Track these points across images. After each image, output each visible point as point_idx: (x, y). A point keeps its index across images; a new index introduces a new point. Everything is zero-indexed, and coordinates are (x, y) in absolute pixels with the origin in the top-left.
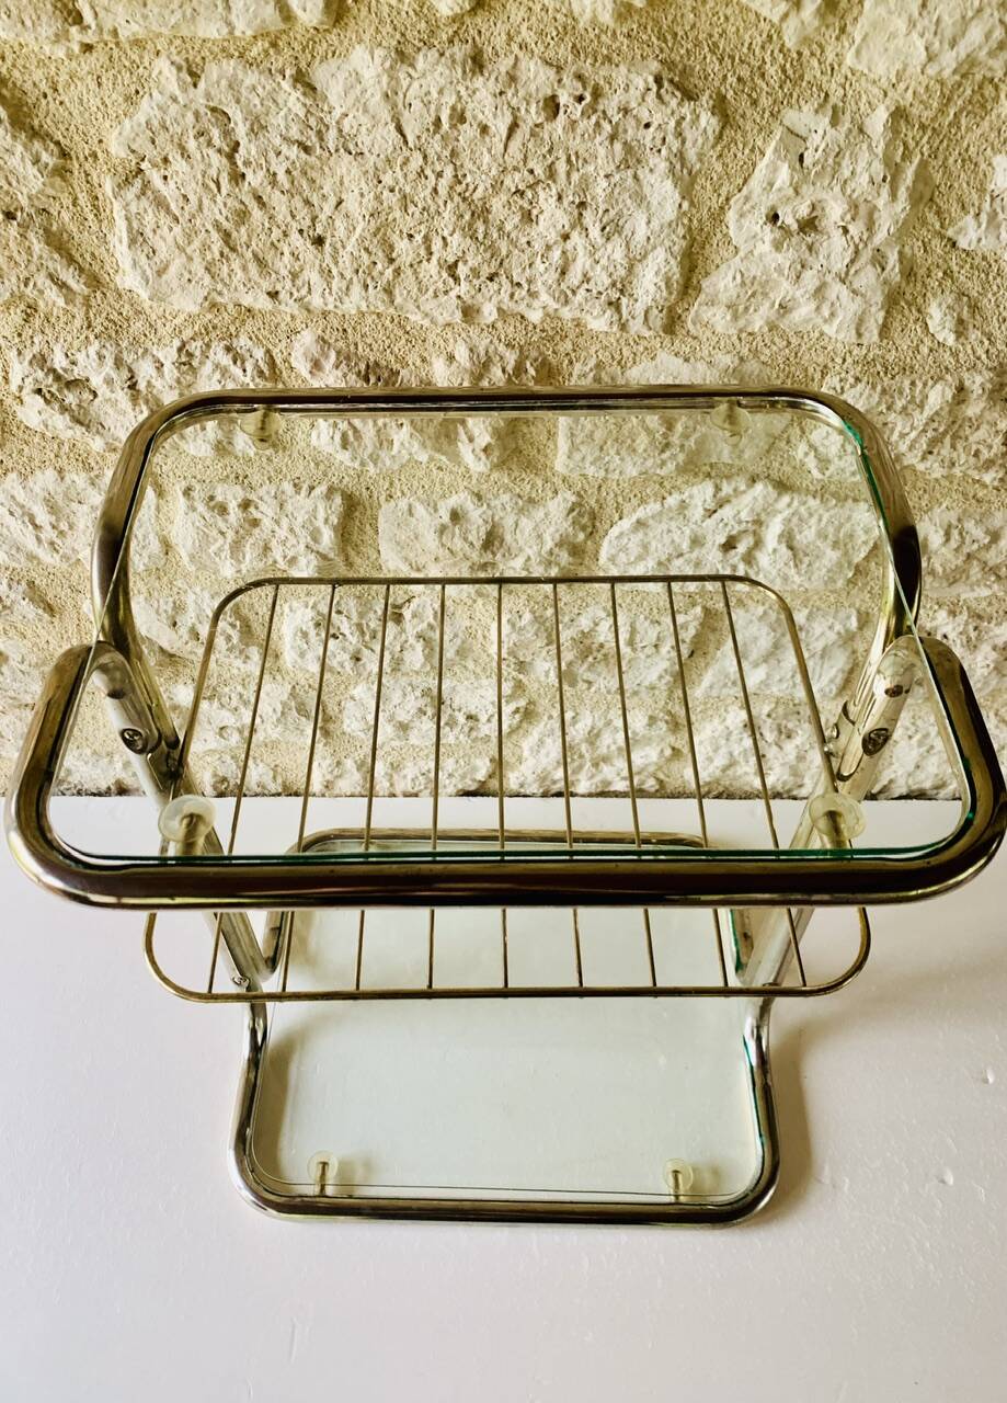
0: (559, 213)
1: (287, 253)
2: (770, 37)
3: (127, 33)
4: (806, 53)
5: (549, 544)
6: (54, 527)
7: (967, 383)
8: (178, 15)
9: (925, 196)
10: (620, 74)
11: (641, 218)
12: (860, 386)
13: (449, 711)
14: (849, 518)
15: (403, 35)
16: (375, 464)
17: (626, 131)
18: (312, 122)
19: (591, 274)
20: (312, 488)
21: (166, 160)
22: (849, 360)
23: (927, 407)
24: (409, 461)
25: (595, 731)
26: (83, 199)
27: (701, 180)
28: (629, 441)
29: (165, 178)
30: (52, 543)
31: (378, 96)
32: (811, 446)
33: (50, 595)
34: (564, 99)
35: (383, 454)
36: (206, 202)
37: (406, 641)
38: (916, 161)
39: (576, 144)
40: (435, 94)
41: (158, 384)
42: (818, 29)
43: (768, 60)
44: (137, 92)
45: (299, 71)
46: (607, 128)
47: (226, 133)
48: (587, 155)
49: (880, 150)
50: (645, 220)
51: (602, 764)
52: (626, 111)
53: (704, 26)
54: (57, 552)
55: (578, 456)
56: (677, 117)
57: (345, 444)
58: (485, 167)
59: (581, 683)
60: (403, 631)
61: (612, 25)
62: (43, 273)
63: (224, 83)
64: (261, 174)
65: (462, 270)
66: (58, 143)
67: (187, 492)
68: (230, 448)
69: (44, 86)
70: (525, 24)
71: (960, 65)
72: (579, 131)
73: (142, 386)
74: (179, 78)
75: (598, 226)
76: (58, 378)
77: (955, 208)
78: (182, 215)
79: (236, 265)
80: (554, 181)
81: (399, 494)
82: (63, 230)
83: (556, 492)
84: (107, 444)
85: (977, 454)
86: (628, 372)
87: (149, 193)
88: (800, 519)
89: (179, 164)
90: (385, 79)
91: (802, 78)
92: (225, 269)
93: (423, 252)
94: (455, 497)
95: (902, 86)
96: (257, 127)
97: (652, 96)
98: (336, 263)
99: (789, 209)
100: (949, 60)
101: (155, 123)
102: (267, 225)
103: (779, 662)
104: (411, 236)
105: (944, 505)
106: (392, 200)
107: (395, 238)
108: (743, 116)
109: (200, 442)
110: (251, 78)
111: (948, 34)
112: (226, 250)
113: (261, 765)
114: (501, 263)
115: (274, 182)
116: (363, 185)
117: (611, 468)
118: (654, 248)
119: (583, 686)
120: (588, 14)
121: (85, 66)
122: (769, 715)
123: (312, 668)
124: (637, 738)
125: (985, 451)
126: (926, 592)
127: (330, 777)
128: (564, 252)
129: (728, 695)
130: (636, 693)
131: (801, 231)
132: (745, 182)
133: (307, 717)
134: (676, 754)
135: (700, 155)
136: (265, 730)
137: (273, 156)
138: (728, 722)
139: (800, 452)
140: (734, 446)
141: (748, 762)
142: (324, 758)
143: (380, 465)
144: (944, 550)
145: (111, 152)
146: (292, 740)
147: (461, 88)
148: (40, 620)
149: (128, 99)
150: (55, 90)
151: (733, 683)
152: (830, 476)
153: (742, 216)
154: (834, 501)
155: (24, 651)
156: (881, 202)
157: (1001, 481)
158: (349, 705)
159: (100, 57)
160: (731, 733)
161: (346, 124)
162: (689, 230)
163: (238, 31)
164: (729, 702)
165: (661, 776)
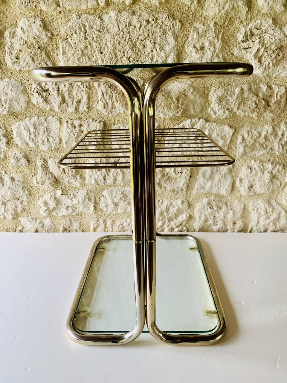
0: (151, 45)
1: (95, 56)
2: (189, 9)
3: (68, 8)
4: (196, 12)
6: (34, 134)
7: (243, 87)
8: (78, 4)
9: (224, 42)
10: (161, 15)
11: (167, 46)
12: (220, 89)
13: (129, 200)
14: (224, 129)
15: (120, 8)
16: (111, 113)
17: (163, 27)
18: (102, 27)
19: (158, 60)
20: (96, 121)
21: (72, 35)
22: (216, 82)
23: (235, 94)
24: (119, 113)
25: (168, 207)
26: (54, 45)
27: (179, 38)
28: (169, 106)
29: (72, 39)
30: (33, 139)
31: (115, 20)
32: (211, 108)
33: (30, 157)
34: (150, 20)
35: (113, 111)
36: (79, 44)
37: (117, 172)
38: (221, 33)
39: (153, 29)
40: (125, 19)
41: (64, 90)
42: (197, 7)
43: (189, 13)
44: (68, 21)
45: (100, 16)
46: (159, 26)
47: (85, 29)
48: (155, 32)
49: (213, 31)
50: (168, 46)
51: (171, 221)
52: (162, 22)
53: (176, 7)
54: (34, 142)
56: (172, 23)
57: (104, 107)
58: (135, 34)
59: (163, 187)
61: (159, 6)
62: (44, 61)
63: (85, 18)
64: (91, 37)
65: (131, 59)
66: (51, 32)
67: (67, 122)
68: (78, 110)
69: (51, 21)
70: (142, 6)
71: (225, 12)
72: (154, 26)
73: (60, 91)
74: (77, 17)
75: (159, 48)
76: (42, 88)
77: (231, 46)
78: (74, 47)
79: (84, 59)
80: (149, 38)
81: (117, 123)
82: (49, 52)
84: (50, 108)
85: (250, 108)
86: (168, 87)
87: (68, 43)
88: (212, 130)
89: (75, 35)
90: (116, 16)
91: (196, 17)
92: (82, 60)
93: (123, 55)
95: (216, 18)
96: (91, 28)
97: (167, 18)
98: (105, 58)
99: (197, 45)
100: (223, 11)
101: (71, 26)
102: (91, 49)
103: (214, 179)
104: (120, 51)
105: (246, 126)
106: (116, 42)
107: (117, 52)
108: (186, 24)
109: (72, 107)
110: (90, 17)
111: (222, 6)
112: (82, 55)
113: (77, 222)
114: (139, 58)
115: (93, 39)
116: (111, 40)
117: (166, 114)
118: (171, 53)
119: (163, 189)
120: (154, 4)
121: (59, 16)
122: (214, 200)
123: (93, 182)
124: (180, 210)
125: (251, 107)
126: (247, 154)
127: (95, 226)
128: (152, 55)
129: (202, 192)
130: (178, 192)
131: (201, 50)
132: (188, 38)
133: (91, 202)
134: (191, 217)
135: (178, 32)
136: (79, 207)
137: (93, 33)
138: (203, 202)
139: (209, 110)
140: (194, 108)
141: (210, 218)
142: (94, 219)
143: (112, 114)
144: (248, 138)
145: (62, 33)
146: (86, 212)
147: (131, 18)
148: (26, 165)
149: (66, 22)
150: (53, 22)
151: (203, 187)
152: (217, 117)
153: (188, 46)
154: (219, 124)
155: (20, 178)
156: (216, 42)
157: (258, 117)
158: (102, 198)
159: (62, 14)
160: (204, 207)
161: (108, 26)
162: (178, 49)
163: (89, 7)
164: (203, 196)
165: (188, 226)
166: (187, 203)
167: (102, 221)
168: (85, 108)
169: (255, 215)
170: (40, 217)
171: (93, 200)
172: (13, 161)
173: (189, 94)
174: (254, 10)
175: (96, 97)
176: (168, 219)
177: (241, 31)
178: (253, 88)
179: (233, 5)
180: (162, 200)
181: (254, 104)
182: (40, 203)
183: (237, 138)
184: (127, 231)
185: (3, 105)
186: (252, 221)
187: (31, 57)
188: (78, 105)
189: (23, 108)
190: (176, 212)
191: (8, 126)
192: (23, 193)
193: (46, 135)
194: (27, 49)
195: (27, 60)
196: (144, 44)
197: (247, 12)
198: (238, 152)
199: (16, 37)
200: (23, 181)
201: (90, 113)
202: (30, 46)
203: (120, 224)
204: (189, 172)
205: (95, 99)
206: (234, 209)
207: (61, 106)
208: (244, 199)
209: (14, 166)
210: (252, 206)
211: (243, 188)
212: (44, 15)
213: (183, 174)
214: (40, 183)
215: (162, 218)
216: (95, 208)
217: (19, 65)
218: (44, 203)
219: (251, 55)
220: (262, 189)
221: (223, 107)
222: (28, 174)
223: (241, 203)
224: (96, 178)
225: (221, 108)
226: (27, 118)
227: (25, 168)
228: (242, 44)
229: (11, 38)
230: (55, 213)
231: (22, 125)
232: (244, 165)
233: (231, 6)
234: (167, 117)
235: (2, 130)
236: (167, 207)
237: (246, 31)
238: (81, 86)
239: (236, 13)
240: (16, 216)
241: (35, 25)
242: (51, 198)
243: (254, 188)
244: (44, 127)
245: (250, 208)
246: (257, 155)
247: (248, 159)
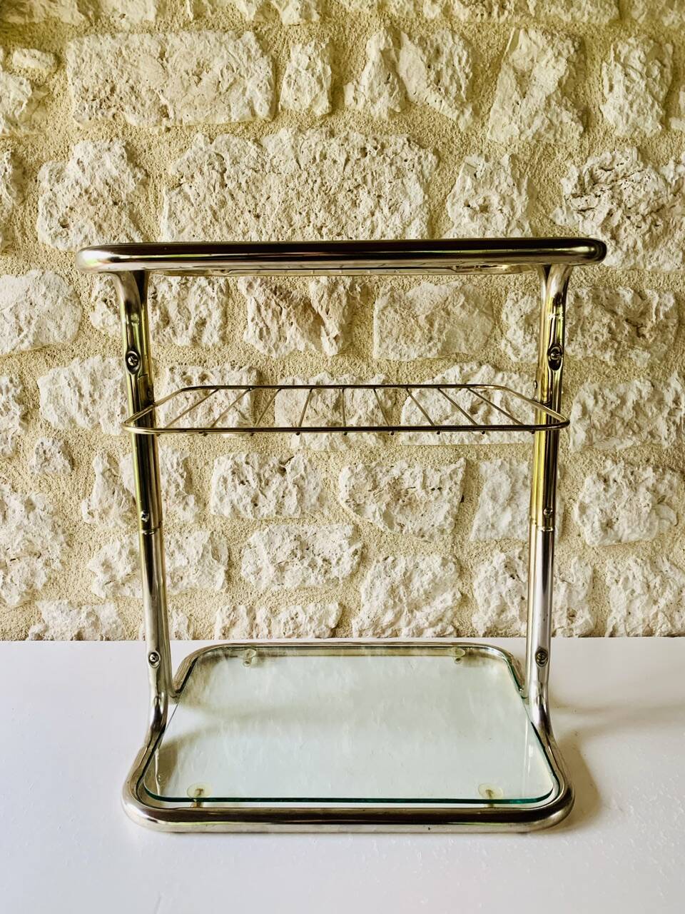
0: (369, 200)
1: (242, 222)
2: (454, 127)
3: (186, 121)
4: (470, 134)
5: (372, 406)
6: (91, 396)
7: (580, 294)
8: (209, 112)
9: (534, 196)
10: (392, 139)
11: (406, 203)
12: (526, 297)
13: (312, 556)
15: (301, 123)
16: (276, 351)
17: (396, 163)
18: (260, 160)
19: (385, 233)
20: (241, 367)
21: (192, 177)
22: (518, 284)
24: (294, 350)
25: (408, 574)
26: (151, 198)
27: (432, 186)
28: (411, 335)
29: (191, 186)
30: (87, 410)
31: (289, 147)
32: (508, 341)
33: (75, 452)
34: (369, 148)
35: (281, 344)
36: (207, 196)
37: (287, 488)
38: (527, 178)
39: (374, 168)
40: (313, 146)
41: (167, 296)
42: (473, 123)
43: (454, 136)
44: (185, 147)
45: (256, 139)
46: (388, 160)
47: (221, 164)
48: (380, 172)
49: (509, 172)
50: (409, 204)
51: (415, 611)
52: (396, 154)
53: (425, 122)
54: (88, 416)
55: (384, 346)
56: (418, 156)
57: (261, 337)
58: (335, 178)
59: (396, 525)
60: (285, 480)
61: (388, 120)
62: (124, 233)
63: (223, 142)
64: (234, 183)
65: (324, 230)
66: (146, 170)
67: (172, 369)
68: (199, 342)
69: (146, 147)
70: (351, 120)
71: (534, 135)
72: (376, 162)
73: (159, 299)
74: (205, 140)
75: (387, 207)
77: (550, 204)
78: (196, 202)
79: (217, 228)
80: (366, 185)
81: (288, 373)
82: (138, 213)
83: (374, 374)
85: (597, 339)
86: (407, 294)
87: (182, 193)
89: (198, 178)
90: (293, 140)
91: (470, 143)
92: (212, 230)
93: (306, 221)
94: (319, 375)
95: (513, 146)
96: (235, 162)
97: (407, 145)
98: (265, 227)
99: (474, 201)
100: (529, 133)
101: (191, 159)
102: (234, 208)
103: (518, 506)
104: (300, 213)
105: (589, 380)
106: (292, 194)
107: (293, 214)
108: (447, 158)
109: (184, 336)
110: (236, 140)
111: (526, 122)
112: (213, 220)
113: (181, 614)
114: (343, 228)
115: (240, 187)
116: (280, 188)
117: (403, 354)
118: (414, 219)
119: (397, 528)
120: (377, 115)
121: (165, 138)
122: (520, 558)
123: (227, 511)
124: (437, 581)
125: (600, 337)
126: (595, 446)
127: (227, 622)
128: (372, 222)
129: (491, 538)
130: (431, 536)
131: (482, 211)
132: (452, 187)
133: (219, 561)
134: (465, 600)
135: (430, 173)
136: (188, 576)
137: (239, 175)
138: (495, 563)
139: (503, 345)
140: (467, 340)
141: (513, 603)
142: (225, 604)
143: (279, 352)
144: (596, 409)
145: (169, 173)
146: (205, 587)
147: (325, 143)
148: (64, 472)
149: (181, 150)
150: (150, 149)
151: (493, 525)
152: (521, 359)
153: (453, 204)
154: (527, 376)
155: (47, 502)
156: (515, 196)
157: (615, 359)
158: (246, 552)
159: (173, 132)
160: (497, 573)
161: (274, 161)
162: (430, 210)
163: (232, 120)
164: (492, 545)
165: (457, 624)
166: (454, 563)
167: (245, 610)
168: (216, 339)
169: (620, 593)
170: (90, 601)
171: (224, 558)
172: (33, 460)
173: (457, 310)
174: (596, 131)
175: (242, 314)
176: (409, 604)
177: (570, 174)
178: (603, 295)
179: (551, 121)
180: (394, 555)
181: (605, 331)
182: (93, 564)
183: (569, 409)
184: (307, 634)
185: (21, 330)
186: (614, 611)
187: (95, 223)
188: (200, 332)
189: (69, 337)
190: (427, 587)
191: (28, 379)
192: (53, 539)
193: (119, 400)
194: (89, 206)
195: (86, 230)
196: (354, 197)
197: (581, 136)
198: (574, 442)
199: (66, 179)
200: (54, 508)
201: (226, 349)
202: (96, 200)
203: (289, 619)
204: (458, 487)
205: (240, 317)
206: (570, 580)
207: (158, 333)
208: (592, 554)
209: (36, 472)
210: (613, 573)
211: (589, 527)
212: (131, 135)
213: (445, 492)
214: (96, 514)
215: (395, 602)
216: (229, 577)
217: (66, 240)
218: (103, 565)
219: (594, 225)
220: (633, 531)
221: (536, 339)
222: (68, 493)
223: (587, 565)
224: (235, 502)
225: (531, 341)
226: (76, 359)
227: (62, 478)
228: (573, 201)
229: (52, 182)
230: (129, 590)
231: (62, 377)
232: (589, 472)
233: (547, 121)
234: (405, 359)
235: (15, 386)
236: (405, 574)
237: (581, 172)
238: (209, 289)
239: (558, 136)
240: (30, 597)
241: (110, 157)
242: (120, 553)
243: (615, 527)
244: (117, 382)
245: (608, 578)
246: (618, 448)
247: (597, 458)
